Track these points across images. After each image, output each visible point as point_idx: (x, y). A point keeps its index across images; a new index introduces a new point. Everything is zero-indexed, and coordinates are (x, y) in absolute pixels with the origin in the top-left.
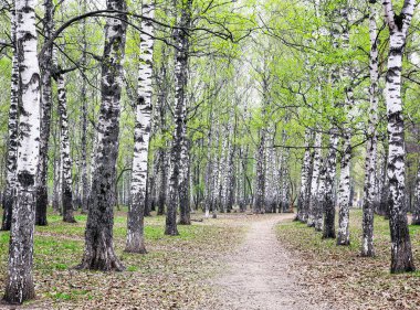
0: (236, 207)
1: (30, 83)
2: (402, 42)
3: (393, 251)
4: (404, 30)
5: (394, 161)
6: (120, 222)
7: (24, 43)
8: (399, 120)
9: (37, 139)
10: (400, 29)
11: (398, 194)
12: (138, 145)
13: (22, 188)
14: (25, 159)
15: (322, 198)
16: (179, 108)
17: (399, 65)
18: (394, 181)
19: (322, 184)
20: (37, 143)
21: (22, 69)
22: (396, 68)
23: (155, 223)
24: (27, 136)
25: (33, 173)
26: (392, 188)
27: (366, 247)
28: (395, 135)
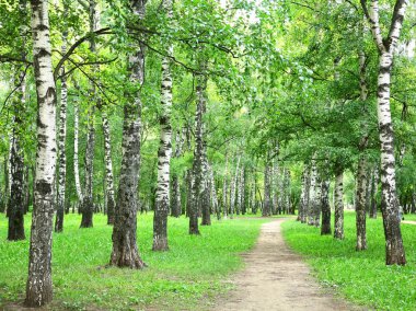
1: (46, 97)
2: (390, 62)
3: (387, 248)
4: (391, 51)
5: (386, 167)
7: (40, 60)
8: (389, 131)
9: (54, 150)
10: (388, 49)
11: (390, 196)
12: (162, 159)
13: (40, 197)
14: (42, 169)
16: (198, 129)
17: (388, 82)
18: (386, 185)
19: (319, 190)
20: (54, 154)
21: (38, 83)
22: (385, 85)
24: (44, 147)
25: (50, 182)
26: (385, 192)
27: (360, 244)
28: (386, 144)
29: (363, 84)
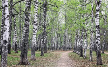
0: (58, 49)
1: (7, 18)
2: (99, 8)
3: (97, 60)
4: (100, 5)
5: (97, 38)
6: (29, 53)
7: (5, 8)
9: (8, 32)
10: (99, 5)
11: (98, 46)
12: (34, 33)
13: (4, 44)
14: (5, 37)
15: (80, 47)
16: (44, 24)
17: (99, 14)
18: (97, 42)
19: (80, 43)
20: (8, 33)
21: (5, 14)
23: (38, 53)
24: (6, 31)
26: (97, 44)
27: (91, 59)
28: (98, 31)
29: (92, 13)
